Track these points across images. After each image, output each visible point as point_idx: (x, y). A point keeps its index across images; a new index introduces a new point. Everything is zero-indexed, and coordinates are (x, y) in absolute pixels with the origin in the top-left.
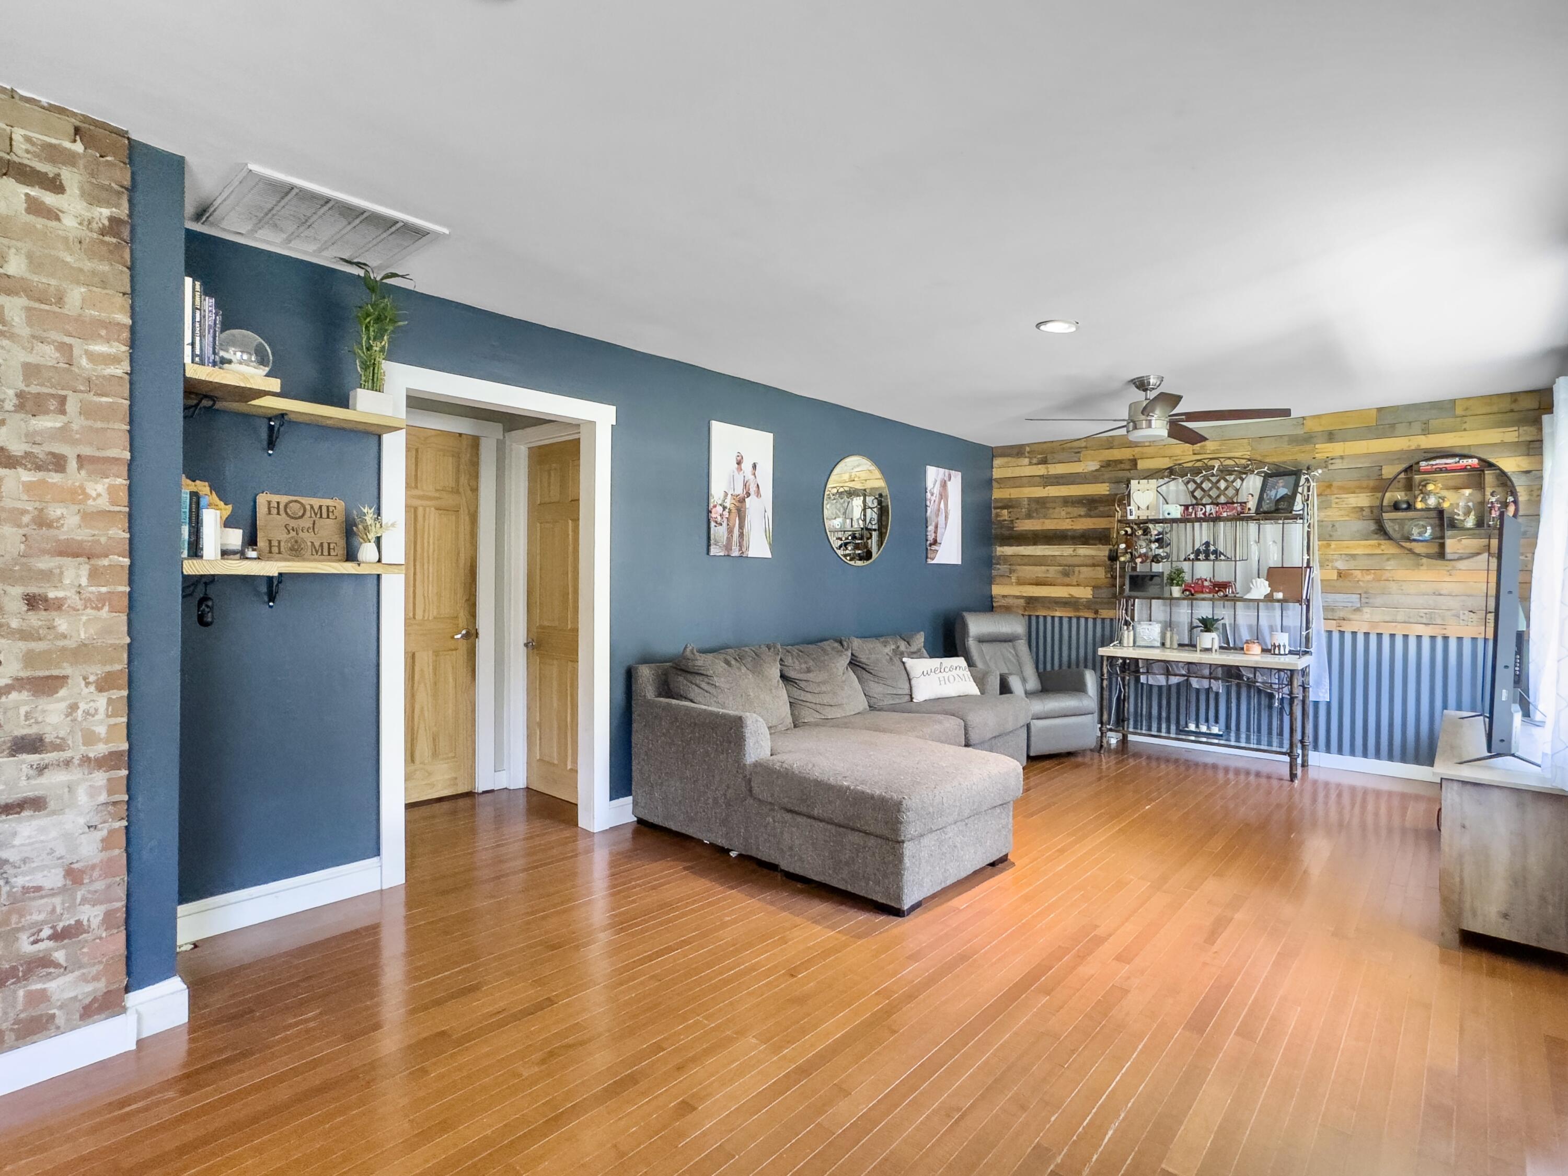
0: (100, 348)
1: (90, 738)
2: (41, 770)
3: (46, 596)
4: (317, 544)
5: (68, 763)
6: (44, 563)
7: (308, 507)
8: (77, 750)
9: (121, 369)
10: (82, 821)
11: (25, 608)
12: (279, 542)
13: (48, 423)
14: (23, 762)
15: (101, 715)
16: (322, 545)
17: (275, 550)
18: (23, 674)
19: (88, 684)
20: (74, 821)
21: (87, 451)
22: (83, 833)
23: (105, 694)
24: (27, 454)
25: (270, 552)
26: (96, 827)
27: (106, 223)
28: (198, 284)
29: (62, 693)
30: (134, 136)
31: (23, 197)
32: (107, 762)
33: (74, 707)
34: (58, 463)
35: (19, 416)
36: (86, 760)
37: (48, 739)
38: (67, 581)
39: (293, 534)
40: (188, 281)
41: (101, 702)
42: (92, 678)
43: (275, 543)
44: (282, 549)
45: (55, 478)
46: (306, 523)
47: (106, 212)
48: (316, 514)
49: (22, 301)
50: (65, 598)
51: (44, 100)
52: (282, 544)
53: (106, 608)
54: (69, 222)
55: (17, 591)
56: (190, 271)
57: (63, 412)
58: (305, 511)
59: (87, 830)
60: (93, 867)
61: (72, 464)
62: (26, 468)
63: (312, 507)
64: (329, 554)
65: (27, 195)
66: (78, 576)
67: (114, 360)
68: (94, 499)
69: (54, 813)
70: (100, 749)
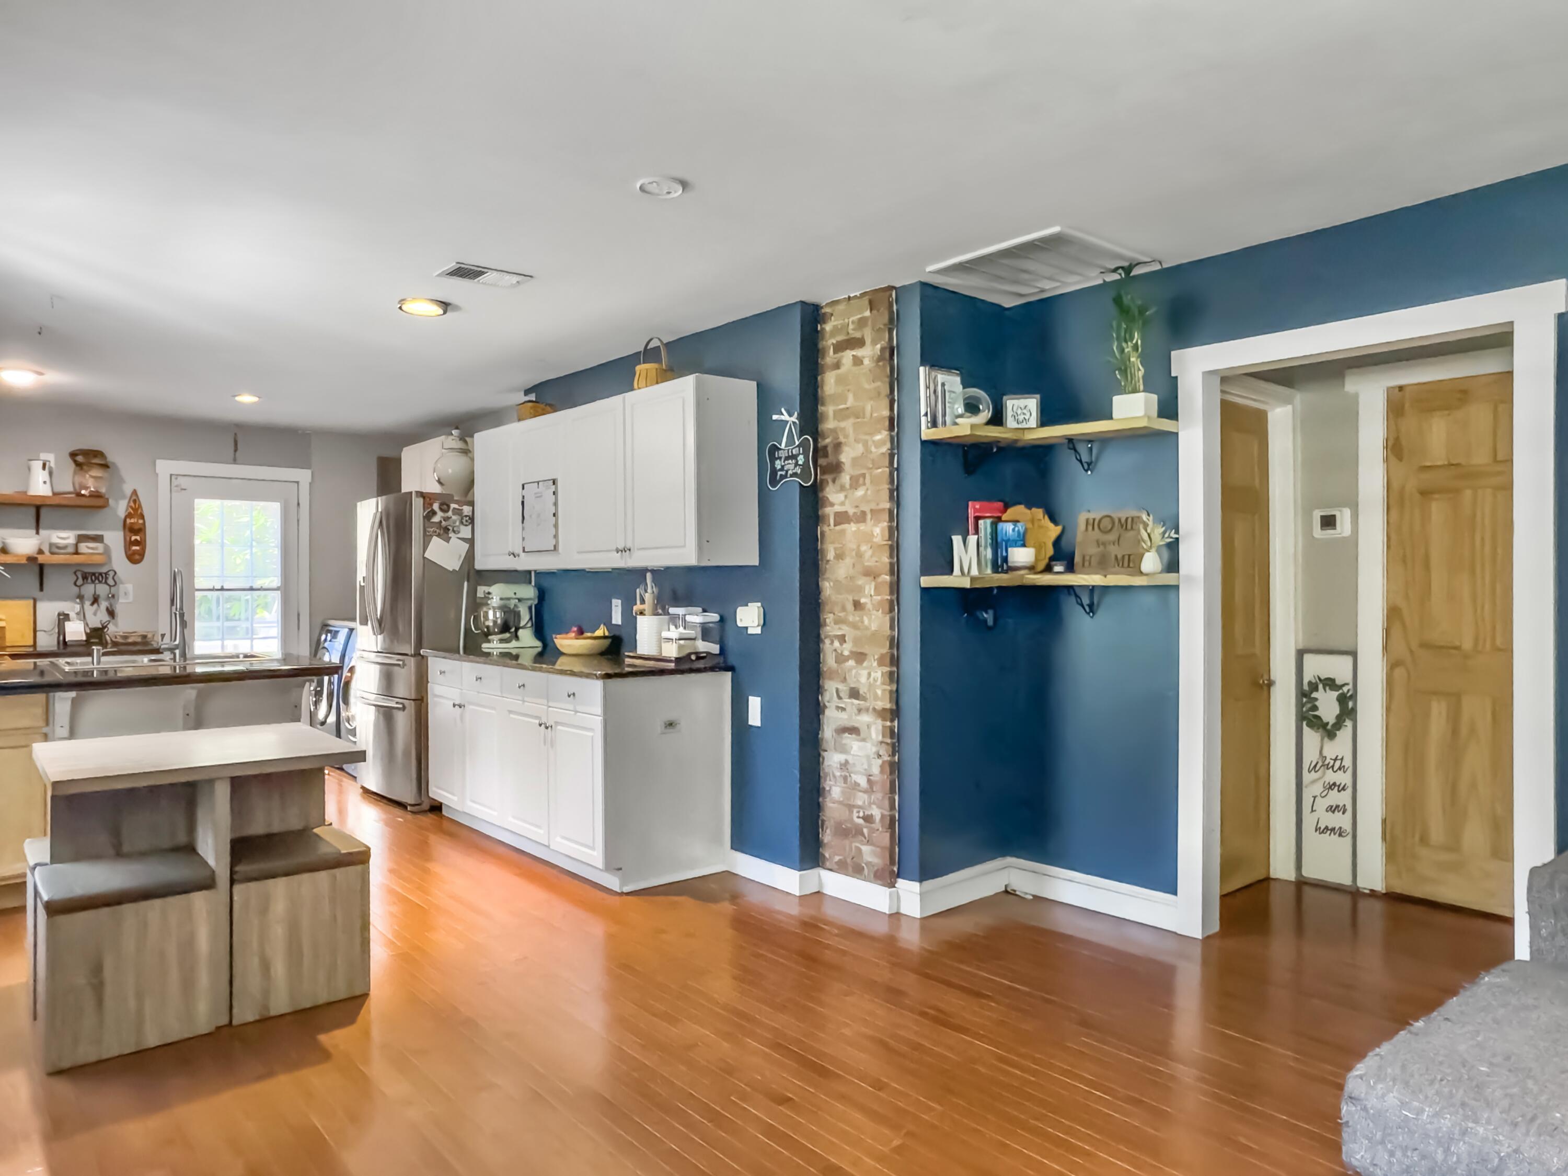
0: (878, 437)
1: (876, 698)
2: (860, 711)
3: (860, 602)
4: (1119, 557)
5: (867, 710)
6: (861, 581)
7: (1117, 521)
8: (871, 704)
9: (885, 448)
10: (874, 749)
11: (853, 608)
12: (1091, 557)
13: (860, 493)
14: (853, 704)
15: (879, 683)
16: (1123, 556)
17: (1087, 564)
18: (854, 650)
19: (874, 660)
20: (870, 748)
21: (873, 506)
22: (874, 758)
23: (881, 668)
24: (855, 513)
25: (1083, 565)
26: (880, 756)
27: (879, 353)
28: (927, 368)
29: (865, 664)
30: (897, 286)
31: (851, 358)
32: (881, 714)
33: (869, 674)
34: (861, 518)
35: (852, 490)
36: (874, 709)
37: (861, 692)
38: (866, 592)
39: (1102, 547)
40: (922, 369)
41: (879, 674)
42: (876, 657)
43: (1087, 558)
44: (1092, 564)
45: (862, 527)
46: (1112, 537)
47: (879, 346)
48: (1122, 526)
49: (852, 421)
50: (866, 603)
51: (858, 294)
52: (1093, 559)
53: (880, 611)
54: (866, 362)
55: (851, 598)
56: (923, 362)
57: (864, 484)
58: (1113, 523)
59: (876, 757)
60: (876, 782)
61: (869, 516)
62: (854, 523)
63: (1120, 520)
64: (1129, 566)
65: (853, 355)
66: (870, 589)
67: (882, 443)
68: (876, 537)
69: (864, 740)
70: (880, 705)
